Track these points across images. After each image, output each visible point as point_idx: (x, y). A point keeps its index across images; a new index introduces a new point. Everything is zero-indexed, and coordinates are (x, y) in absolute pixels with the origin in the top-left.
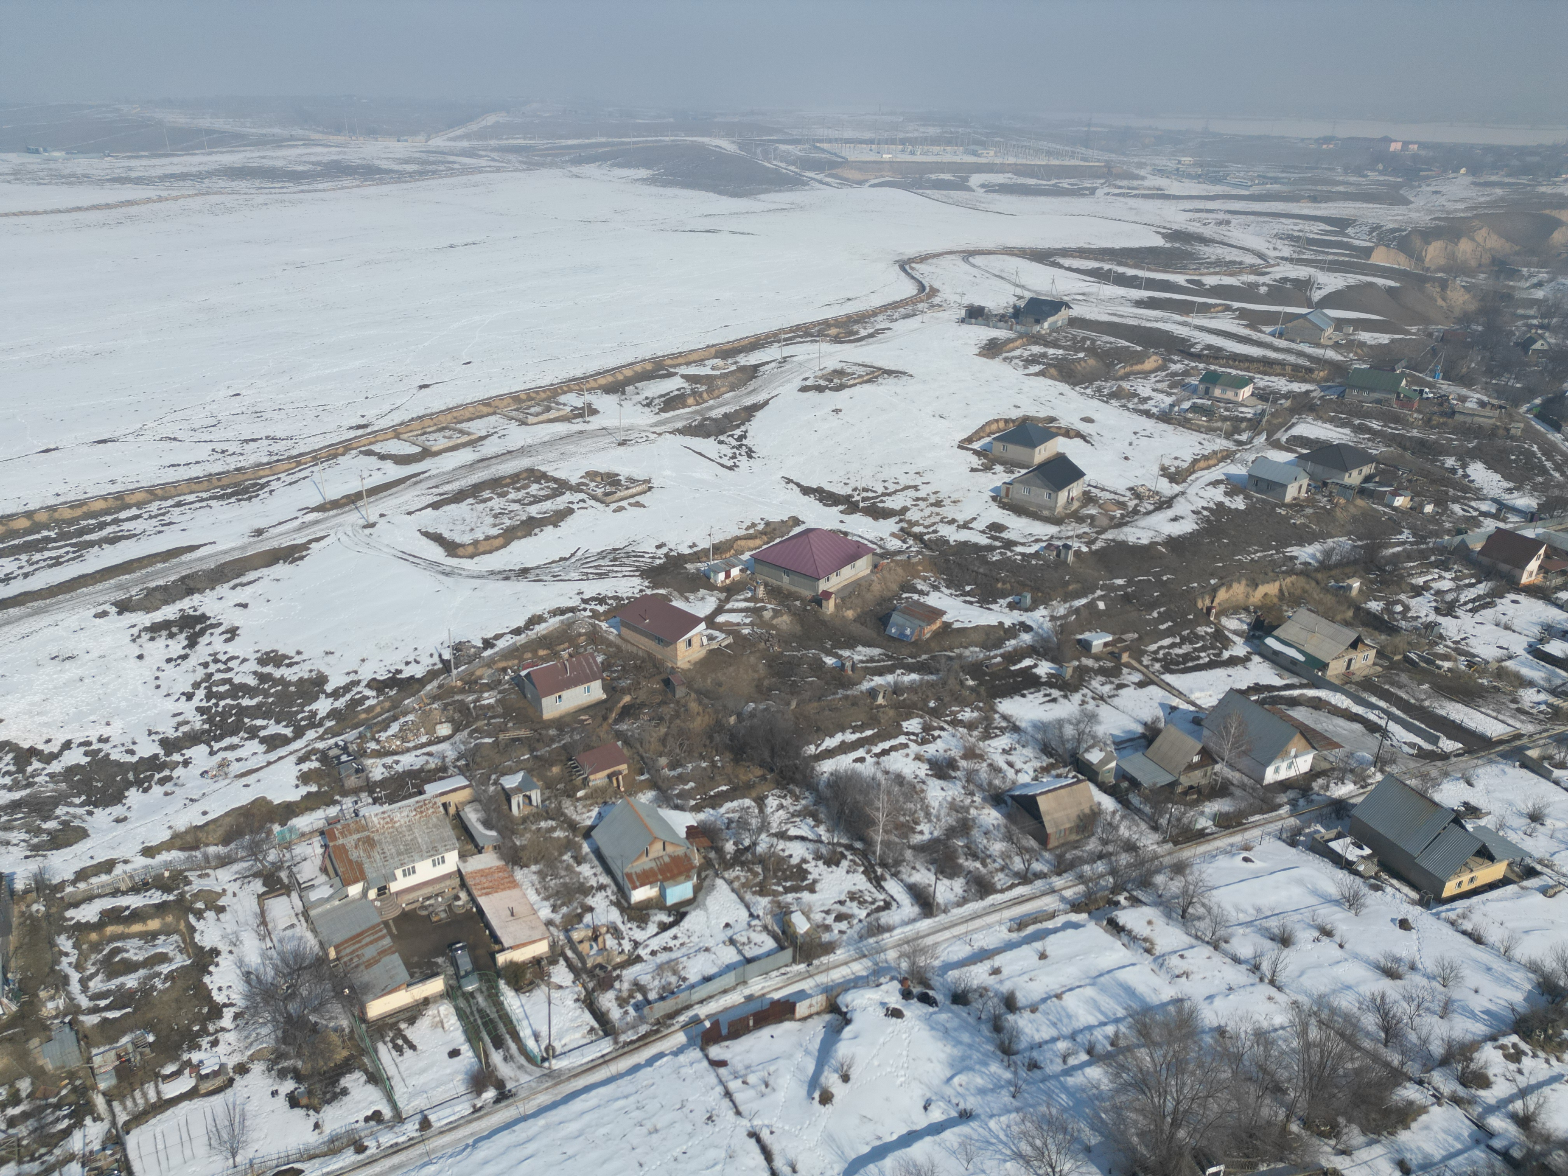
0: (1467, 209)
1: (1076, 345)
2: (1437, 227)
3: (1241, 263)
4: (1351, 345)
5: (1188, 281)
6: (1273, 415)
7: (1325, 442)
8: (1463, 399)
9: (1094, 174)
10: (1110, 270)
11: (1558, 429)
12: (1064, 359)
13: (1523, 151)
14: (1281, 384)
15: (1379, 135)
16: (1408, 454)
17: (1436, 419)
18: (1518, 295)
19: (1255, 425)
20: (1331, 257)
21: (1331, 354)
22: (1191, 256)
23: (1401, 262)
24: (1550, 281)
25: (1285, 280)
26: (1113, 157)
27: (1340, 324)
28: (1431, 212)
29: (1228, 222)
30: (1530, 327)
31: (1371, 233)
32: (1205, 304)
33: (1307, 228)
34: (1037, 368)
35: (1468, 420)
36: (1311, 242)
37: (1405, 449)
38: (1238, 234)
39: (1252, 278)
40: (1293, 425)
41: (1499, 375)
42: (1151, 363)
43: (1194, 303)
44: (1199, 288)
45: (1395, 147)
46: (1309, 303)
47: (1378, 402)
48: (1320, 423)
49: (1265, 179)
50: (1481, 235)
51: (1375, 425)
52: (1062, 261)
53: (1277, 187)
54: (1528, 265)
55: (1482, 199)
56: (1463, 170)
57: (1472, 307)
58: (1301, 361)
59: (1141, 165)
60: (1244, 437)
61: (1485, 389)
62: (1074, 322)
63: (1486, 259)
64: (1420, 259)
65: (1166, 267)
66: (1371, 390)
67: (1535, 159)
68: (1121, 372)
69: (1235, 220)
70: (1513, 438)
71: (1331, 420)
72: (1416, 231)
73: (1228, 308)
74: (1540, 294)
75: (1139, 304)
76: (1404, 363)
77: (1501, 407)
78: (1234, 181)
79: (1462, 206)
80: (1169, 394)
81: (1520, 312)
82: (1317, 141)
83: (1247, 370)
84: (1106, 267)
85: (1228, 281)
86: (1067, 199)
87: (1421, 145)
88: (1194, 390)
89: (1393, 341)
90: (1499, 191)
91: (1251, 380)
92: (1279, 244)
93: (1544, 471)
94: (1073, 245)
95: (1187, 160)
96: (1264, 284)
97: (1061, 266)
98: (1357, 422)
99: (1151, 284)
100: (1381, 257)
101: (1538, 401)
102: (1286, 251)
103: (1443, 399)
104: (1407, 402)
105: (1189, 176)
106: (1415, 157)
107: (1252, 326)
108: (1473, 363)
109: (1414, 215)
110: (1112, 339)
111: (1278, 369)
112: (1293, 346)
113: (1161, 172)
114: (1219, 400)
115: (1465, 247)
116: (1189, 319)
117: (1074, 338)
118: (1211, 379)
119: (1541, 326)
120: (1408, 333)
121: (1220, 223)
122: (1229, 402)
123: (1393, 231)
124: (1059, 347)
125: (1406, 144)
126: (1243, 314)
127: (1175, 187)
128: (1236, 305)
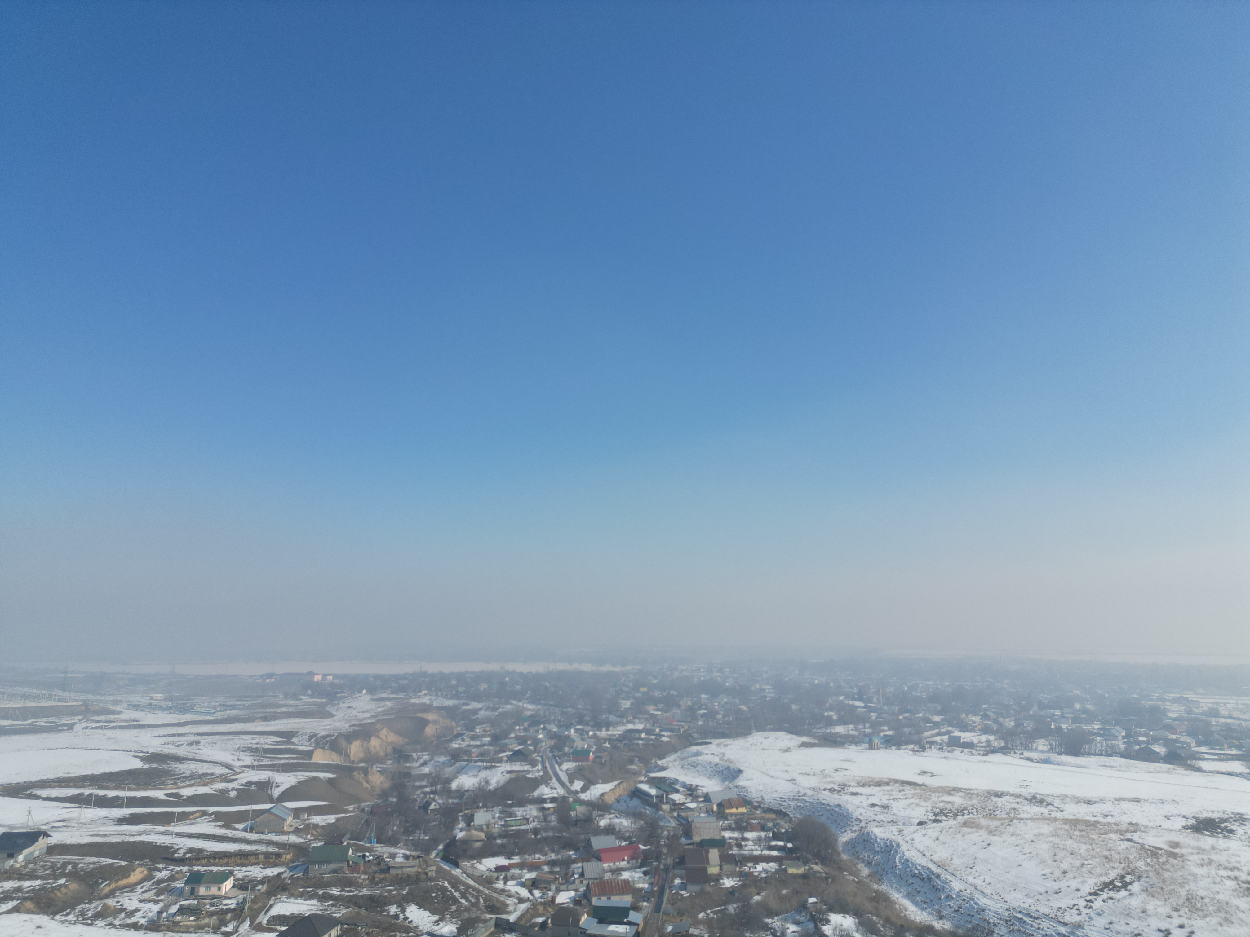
0: (372, 717)
1: (56, 872)
2: (354, 731)
3: (212, 774)
4: (308, 828)
5: (167, 795)
6: (253, 901)
7: (299, 915)
8: (393, 856)
9: (72, 711)
10: (91, 795)
11: (456, 865)
12: (43, 888)
13: (397, 677)
14: (257, 872)
15: (305, 671)
16: (363, 911)
17: (378, 877)
18: (415, 772)
19: (238, 914)
20: (283, 761)
21: (294, 839)
22: (168, 774)
23: (334, 759)
24: (430, 760)
25: (250, 783)
26: (90, 697)
27: (297, 812)
28: (349, 721)
29: (198, 743)
30: (425, 793)
31: (310, 740)
32: (184, 812)
33: (262, 741)
34: (10, 905)
35: (399, 872)
36: (266, 751)
37: (360, 907)
38: (207, 751)
39: (222, 786)
40: (271, 906)
41: (413, 833)
42: (135, 876)
43: (174, 813)
44: (179, 800)
45: (318, 678)
46: (271, 800)
47: (335, 871)
48: (292, 900)
49: (225, 707)
50: (384, 733)
51: (335, 892)
52: (39, 792)
53: (235, 712)
54: (416, 751)
55: (380, 710)
56: (364, 691)
57: (387, 785)
58: (271, 849)
59: (116, 702)
60: (230, 928)
61: (407, 846)
62: (52, 850)
63: (389, 750)
64: (347, 755)
65: (146, 785)
66: (328, 862)
67: (406, 682)
68: (107, 890)
69: (203, 740)
70: (431, 879)
71: (301, 895)
72: (340, 735)
73: (204, 814)
74: (426, 770)
75: (122, 821)
76: (348, 836)
77: (419, 857)
78: (199, 710)
79: (367, 715)
80: (156, 902)
81: (417, 784)
82: (262, 676)
83: (227, 865)
84: (87, 792)
85: (202, 790)
86: (45, 735)
87: (335, 676)
88: (180, 893)
89: (338, 820)
90: (389, 704)
91: (231, 873)
92: (242, 755)
93: (455, 901)
94: (51, 776)
95: (159, 696)
96: (233, 789)
97: (38, 797)
98: (321, 892)
99: (132, 802)
100: (319, 757)
101: (441, 847)
102: (248, 761)
103: (379, 859)
104: (354, 867)
105: (161, 709)
106: (332, 684)
107: (227, 826)
108: (395, 827)
109: (338, 724)
110: (95, 859)
111: (252, 859)
112: (263, 837)
113: (136, 707)
114: (204, 898)
115: (375, 743)
116: (170, 829)
117: (54, 865)
118: (195, 879)
119: (432, 792)
120: (347, 811)
121: (191, 744)
122: (214, 897)
123: (325, 737)
124: (36, 878)
125: (324, 676)
126: (218, 816)
127: (149, 718)
128: (211, 810)
